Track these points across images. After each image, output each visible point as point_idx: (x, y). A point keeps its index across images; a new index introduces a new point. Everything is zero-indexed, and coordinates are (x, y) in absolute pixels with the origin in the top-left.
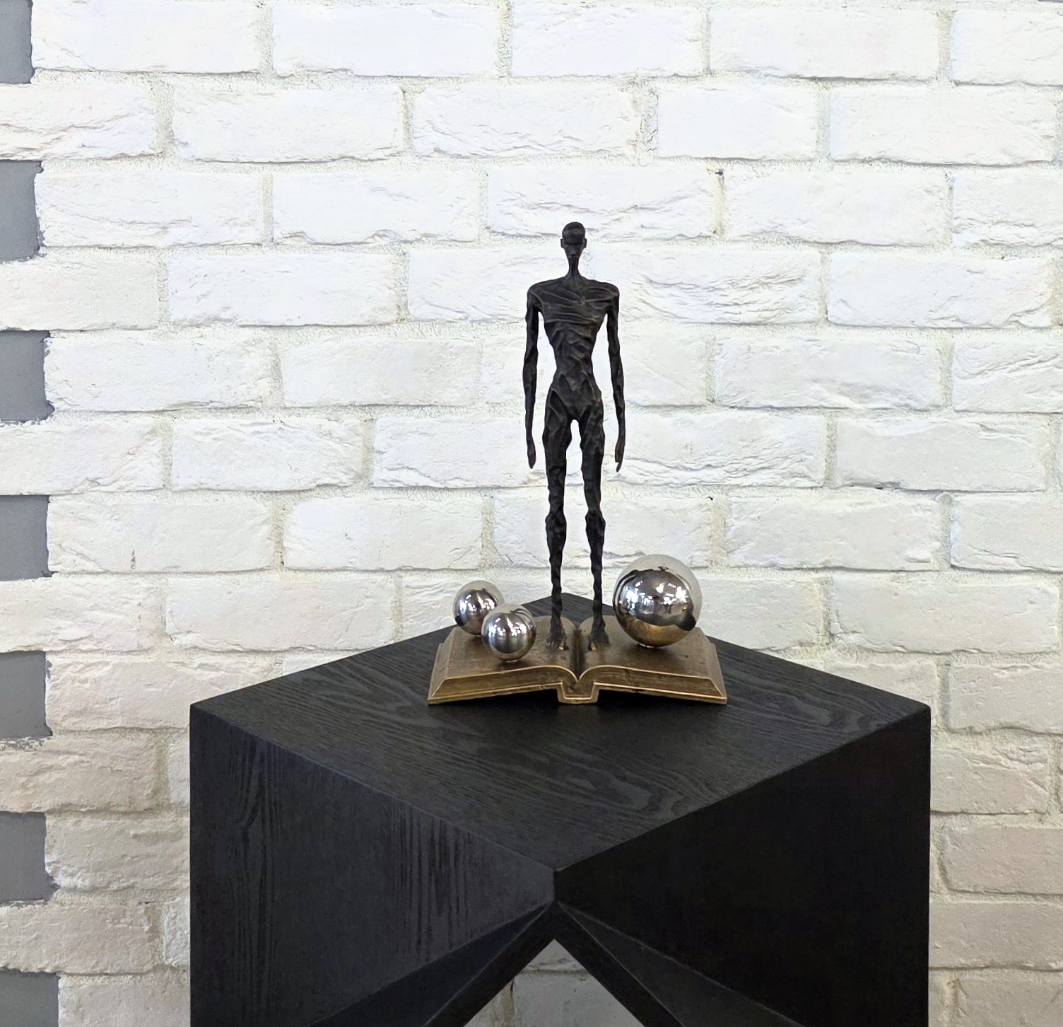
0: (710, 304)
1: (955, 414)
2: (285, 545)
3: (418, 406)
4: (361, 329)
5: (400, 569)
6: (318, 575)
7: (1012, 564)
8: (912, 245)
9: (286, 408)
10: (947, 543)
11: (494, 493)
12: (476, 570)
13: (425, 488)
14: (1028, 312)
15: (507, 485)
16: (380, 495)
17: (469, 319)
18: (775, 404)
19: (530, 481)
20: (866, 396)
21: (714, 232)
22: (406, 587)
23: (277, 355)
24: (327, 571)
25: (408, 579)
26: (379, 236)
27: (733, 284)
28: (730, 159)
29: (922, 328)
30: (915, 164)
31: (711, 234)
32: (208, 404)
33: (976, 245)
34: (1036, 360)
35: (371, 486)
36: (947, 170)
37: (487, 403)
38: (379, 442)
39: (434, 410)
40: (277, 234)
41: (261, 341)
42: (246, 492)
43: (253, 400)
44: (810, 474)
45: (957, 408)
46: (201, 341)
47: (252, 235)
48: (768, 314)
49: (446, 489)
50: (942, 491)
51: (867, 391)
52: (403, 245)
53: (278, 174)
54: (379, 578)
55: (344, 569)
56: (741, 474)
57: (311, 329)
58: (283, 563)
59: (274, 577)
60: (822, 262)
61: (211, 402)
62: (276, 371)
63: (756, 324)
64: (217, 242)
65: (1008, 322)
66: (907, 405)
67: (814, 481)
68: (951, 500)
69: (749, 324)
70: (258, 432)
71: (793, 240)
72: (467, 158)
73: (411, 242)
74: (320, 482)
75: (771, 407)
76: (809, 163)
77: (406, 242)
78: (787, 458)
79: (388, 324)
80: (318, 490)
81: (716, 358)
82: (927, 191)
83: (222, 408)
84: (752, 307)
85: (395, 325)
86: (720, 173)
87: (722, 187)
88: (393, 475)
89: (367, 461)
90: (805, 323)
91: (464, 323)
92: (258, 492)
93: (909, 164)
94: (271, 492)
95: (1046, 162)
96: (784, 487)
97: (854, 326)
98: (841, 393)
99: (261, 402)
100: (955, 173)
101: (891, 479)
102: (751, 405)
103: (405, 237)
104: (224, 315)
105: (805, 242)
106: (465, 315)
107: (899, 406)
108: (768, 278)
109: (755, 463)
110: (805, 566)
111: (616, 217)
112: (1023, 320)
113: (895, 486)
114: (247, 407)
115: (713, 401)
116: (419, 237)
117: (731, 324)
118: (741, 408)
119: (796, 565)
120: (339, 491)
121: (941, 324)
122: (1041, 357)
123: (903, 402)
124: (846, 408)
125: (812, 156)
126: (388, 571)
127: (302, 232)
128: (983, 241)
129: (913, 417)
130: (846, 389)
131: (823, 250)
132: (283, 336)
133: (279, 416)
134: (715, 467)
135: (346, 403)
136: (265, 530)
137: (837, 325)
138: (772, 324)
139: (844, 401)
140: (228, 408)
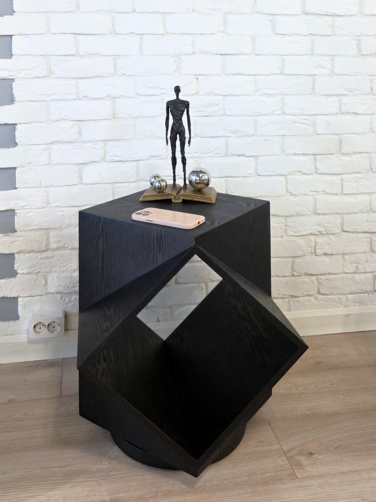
0: (195, 111)
1: (258, 137)
2: (83, 177)
3: (119, 140)
4: (103, 121)
5: (114, 183)
6: (92, 185)
7: (273, 174)
8: (246, 95)
9: (83, 142)
10: (256, 169)
11: (139, 162)
12: (134, 182)
13: (121, 161)
14: (276, 111)
15: (143, 159)
16: (108, 163)
17: (132, 117)
18: (213, 136)
19: (149, 158)
20: (235, 133)
21: (196, 93)
22: (116, 187)
23: (80, 128)
24: (94, 184)
25: (116, 185)
26: (108, 96)
27: (201, 106)
28: (200, 75)
29: (249, 116)
30: (247, 75)
31: (195, 94)
32: (61, 141)
33: (262, 95)
34: (278, 122)
35: (106, 161)
36: (255, 76)
37: (137, 138)
38: (108, 150)
39: (123, 141)
40: (80, 96)
41: (76, 124)
42: (72, 164)
43: (74, 140)
44: (222, 153)
45: (258, 135)
46: (59, 125)
47: (73, 97)
48: (210, 113)
49: (127, 161)
50: (255, 156)
51: (236, 132)
52: (114, 99)
53: (80, 81)
54: (108, 185)
55: (99, 183)
56: (204, 154)
57: (89, 121)
58: (82, 182)
59: (79, 186)
60: (224, 100)
61: (62, 141)
62: (80, 133)
63: (207, 116)
64: (63, 99)
65: (270, 113)
66: (246, 135)
67: (222, 155)
68: (257, 158)
69: (205, 116)
70: (75, 148)
71: (216, 95)
72: (131, 76)
73: (116, 98)
74: (92, 161)
75: (212, 137)
76: (220, 75)
77: (115, 98)
78: (215, 149)
79: (111, 119)
80: (91, 163)
81: (197, 125)
82: (250, 82)
83: (65, 142)
84: (206, 112)
85: (112, 119)
86: (197, 78)
87: (198, 82)
88: (112, 158)
89: (105, 155)
90: (220, 115)
91: (131, 118)
92: (75, 164)
93: (245, 75)
94: (79, 164)
95: (279, 74)
96: (215, 157)
97: (232, 116)
98: (229, 133)
99: (76, 140)
100: (256, 77)
101: (243, 154)
102: (206, 136)
103: (115, 97)
104: (66, 118)
105: (219, 95)
106: (131, 116)
107: (244, 135)
108: (210, 104)
109: (208, 151)
110: (221, 177)
111: (171, 90)
112: (274, 113)
113: (243, 155)
114: (72, 142)
115: (196, 136)
116: (118, 96)
117: (200, 116)
118: (203, 137)
119: (219, 176)
120: (97, 163)
121: (254, 114)
122: (279, 122)
123: (244, 134)
124: (230, 136)
125: (221, 74)
126: (111, 183)
127: (87, 96)
128: (264, 94)
129: (248, 138)
130: (230, 131)
131: (224, 97)
132: (82, 123)
133: (81, 144)
134: (197, 153)
135: (99, 140)
136: (77, 174)
137: (227, 115)
138: (211, 116)
139: (230, 135)
140: (67, 142)
